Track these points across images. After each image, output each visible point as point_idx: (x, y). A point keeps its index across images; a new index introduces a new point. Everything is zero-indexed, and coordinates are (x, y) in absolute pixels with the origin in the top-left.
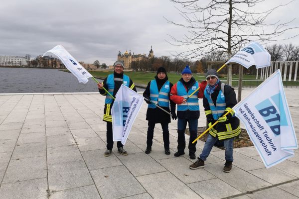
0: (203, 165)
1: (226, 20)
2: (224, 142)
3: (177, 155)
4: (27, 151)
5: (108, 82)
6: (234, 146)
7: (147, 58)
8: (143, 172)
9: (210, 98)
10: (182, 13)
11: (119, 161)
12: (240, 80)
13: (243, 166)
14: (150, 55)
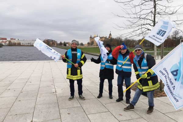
0: (133, 108)
1: (151, 12)
2: (147, 93)
3: (118, 101)
4: (26, 96)
5: (68, 54)
6: (158, 96)
7: (108, 39)
8: (93, 111)
9: (137, 63)
10: (123, 10)
11: (79, 104)
12: (162, 51)
13: (161, 110)
14: (109, 37)
